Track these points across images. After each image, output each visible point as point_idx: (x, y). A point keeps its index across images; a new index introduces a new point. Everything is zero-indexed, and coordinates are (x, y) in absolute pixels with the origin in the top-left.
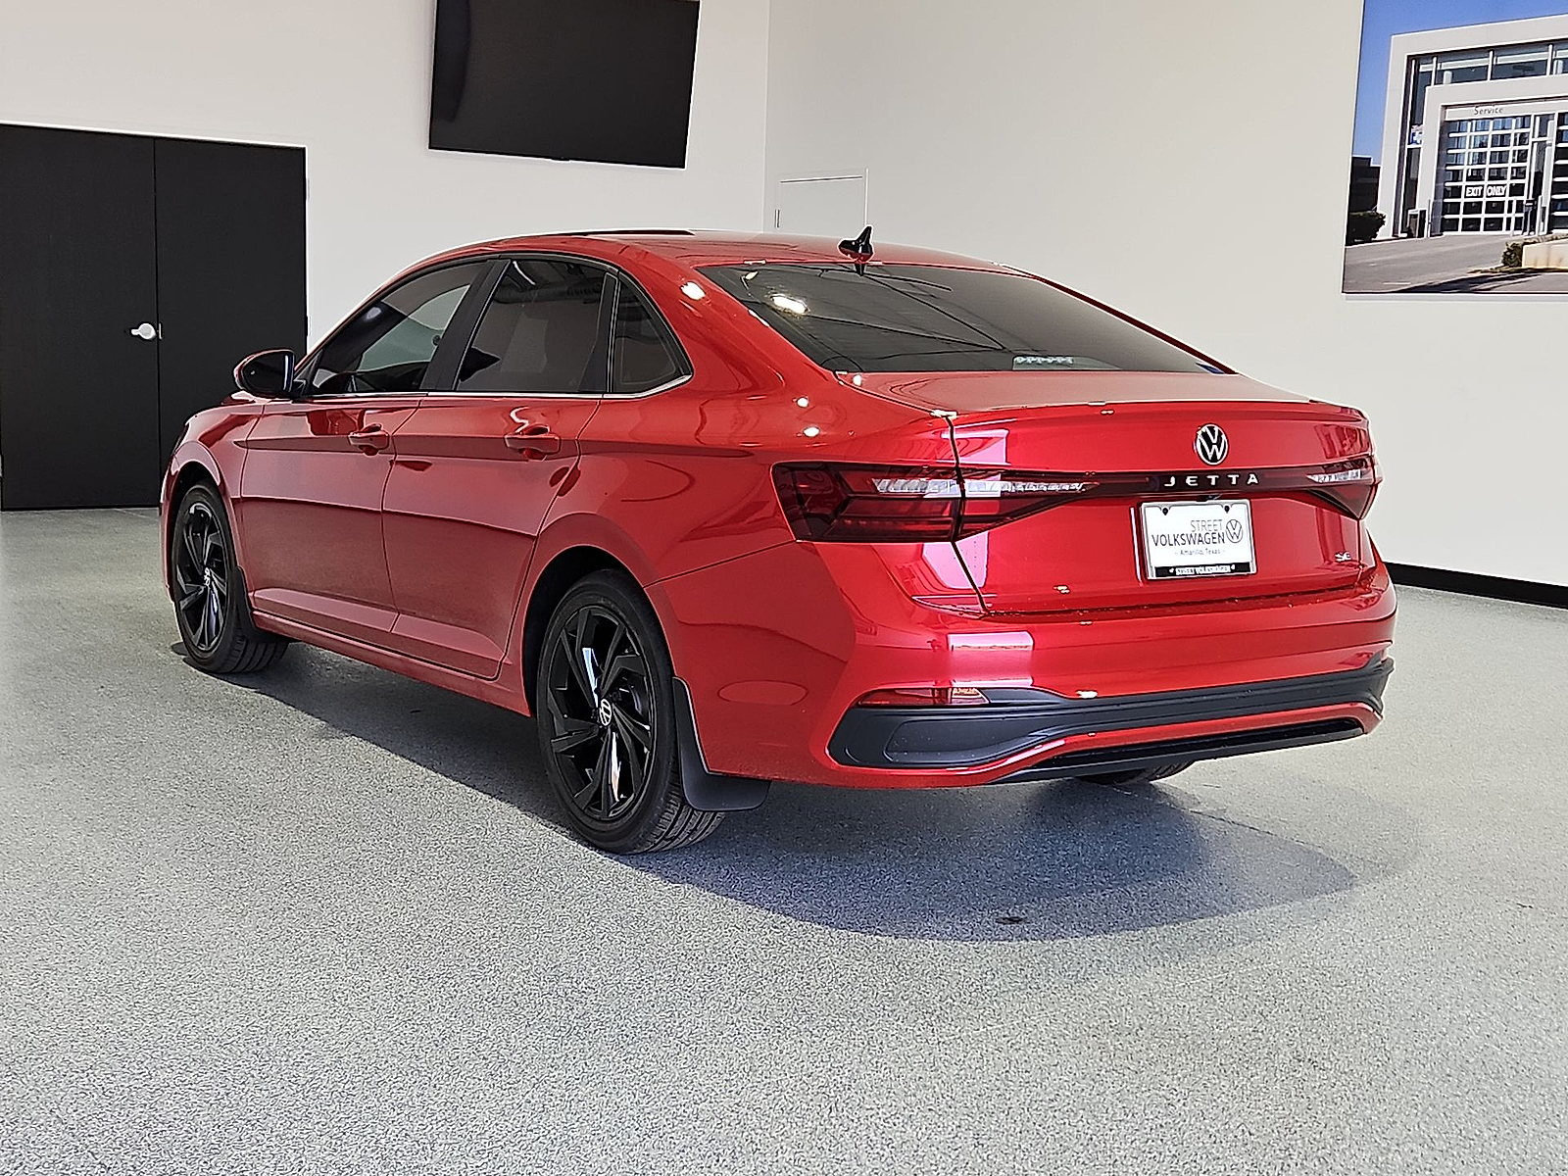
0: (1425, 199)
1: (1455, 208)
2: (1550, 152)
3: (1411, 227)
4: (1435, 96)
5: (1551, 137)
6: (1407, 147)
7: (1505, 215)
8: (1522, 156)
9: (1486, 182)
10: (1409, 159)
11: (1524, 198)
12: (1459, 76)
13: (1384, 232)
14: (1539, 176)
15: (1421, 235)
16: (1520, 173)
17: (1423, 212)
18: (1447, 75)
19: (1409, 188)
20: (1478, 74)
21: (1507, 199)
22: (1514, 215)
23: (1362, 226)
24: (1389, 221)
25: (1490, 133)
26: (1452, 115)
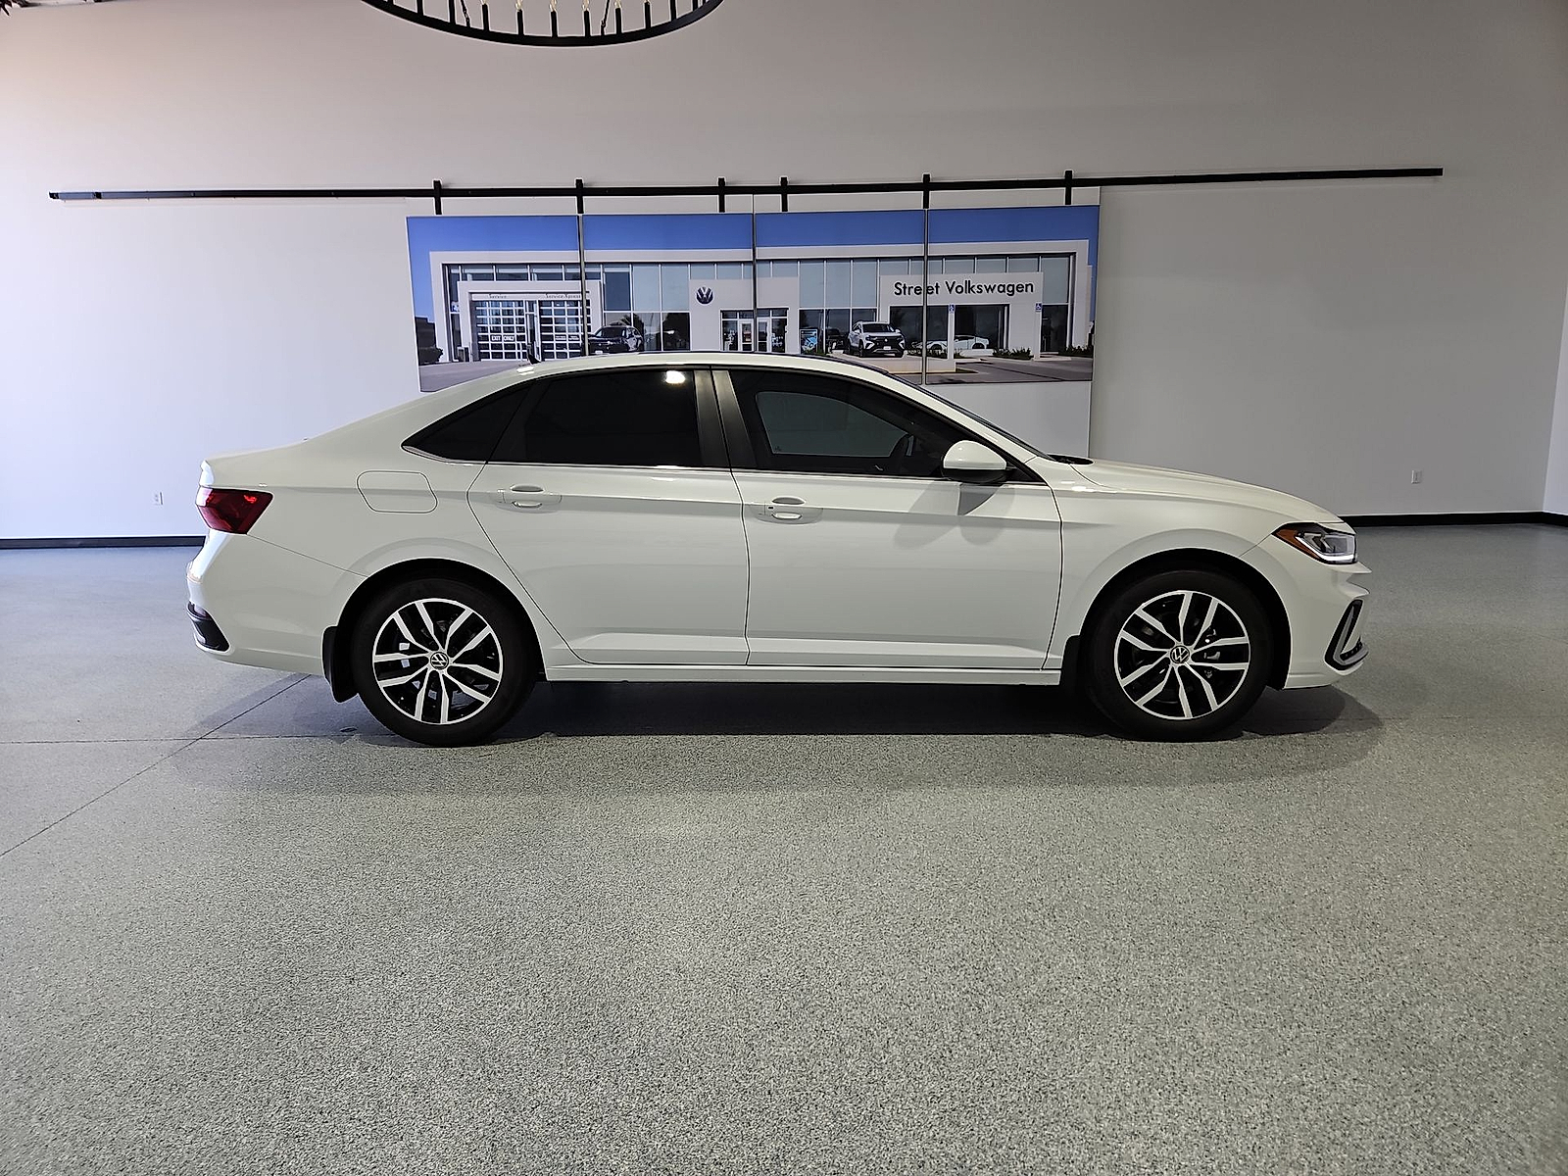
0: (467, 340)
1: (486, 347)
2: (537, 320)
3: (460, 356)
4: (464, 288)
5: (536, 312)
6: (450, 313)
7: (516, 351)
8: (521, 321)
9: (502, 334)
10: (453, 320)
11: (526, 342)
12: (476, 277)
13: (444, 358)
14: (533, 332)
15: (468, 360)
16: (521, 330)
17: (467, 349)
18: (469, 277)
19: (455, 334)
20: (489, 277)
21: (516, 343)
22: (521, 351)
23: (428, 354)
24: (446, 352)
25: (501, 308)
26: (475, 298)
